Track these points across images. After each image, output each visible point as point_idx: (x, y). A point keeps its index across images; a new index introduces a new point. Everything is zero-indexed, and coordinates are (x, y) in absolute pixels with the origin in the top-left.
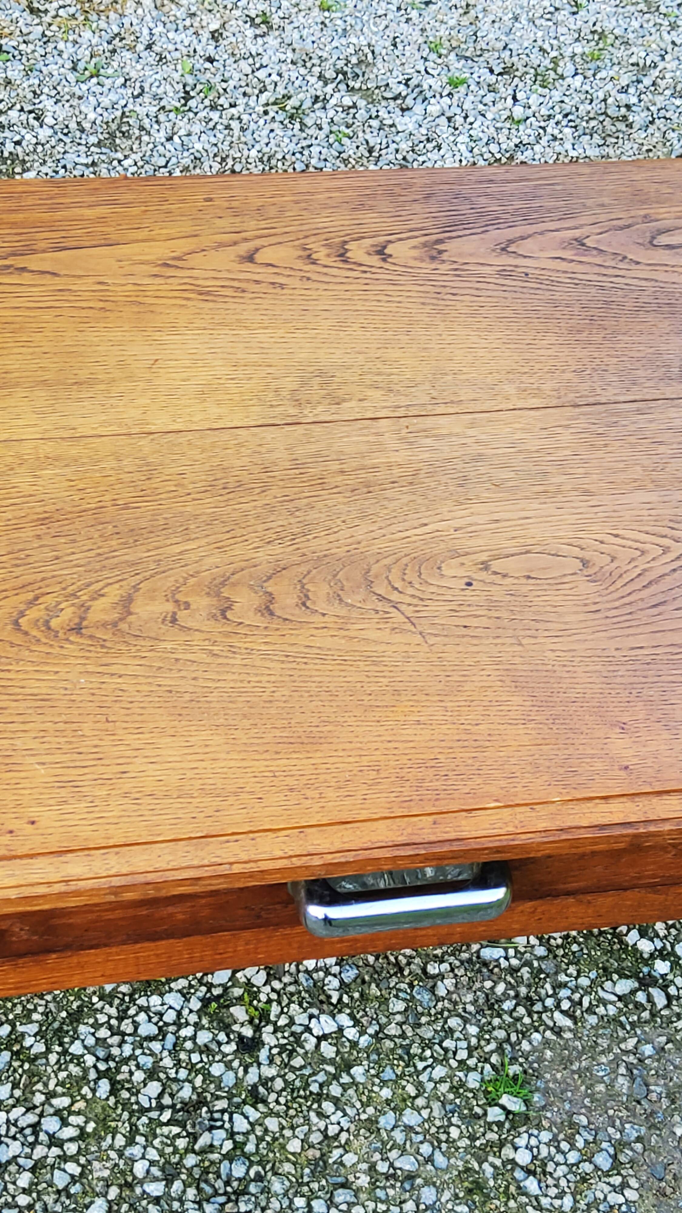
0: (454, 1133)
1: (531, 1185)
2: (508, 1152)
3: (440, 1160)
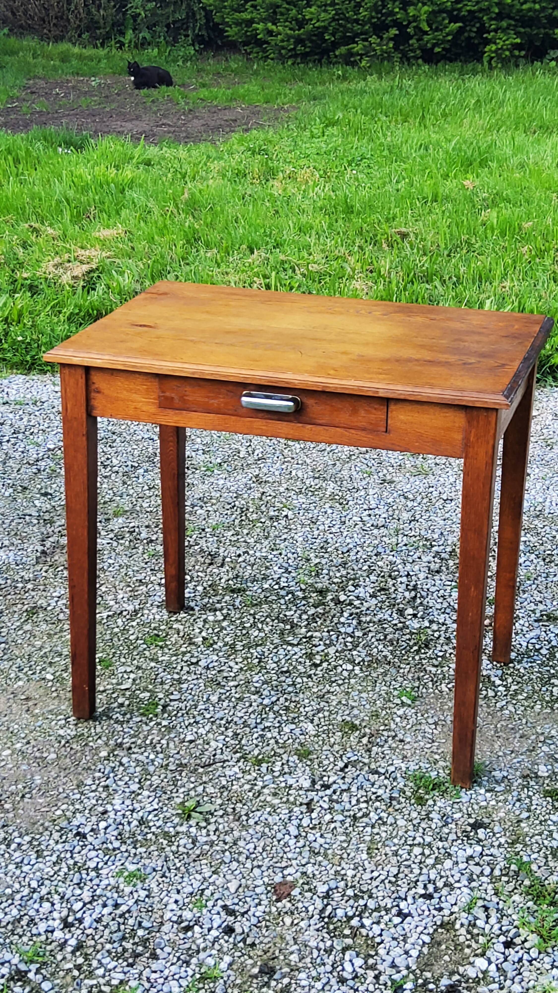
0: (378, 702)
1: (398, 720)
2: (395, 710)
3: (368, 706)
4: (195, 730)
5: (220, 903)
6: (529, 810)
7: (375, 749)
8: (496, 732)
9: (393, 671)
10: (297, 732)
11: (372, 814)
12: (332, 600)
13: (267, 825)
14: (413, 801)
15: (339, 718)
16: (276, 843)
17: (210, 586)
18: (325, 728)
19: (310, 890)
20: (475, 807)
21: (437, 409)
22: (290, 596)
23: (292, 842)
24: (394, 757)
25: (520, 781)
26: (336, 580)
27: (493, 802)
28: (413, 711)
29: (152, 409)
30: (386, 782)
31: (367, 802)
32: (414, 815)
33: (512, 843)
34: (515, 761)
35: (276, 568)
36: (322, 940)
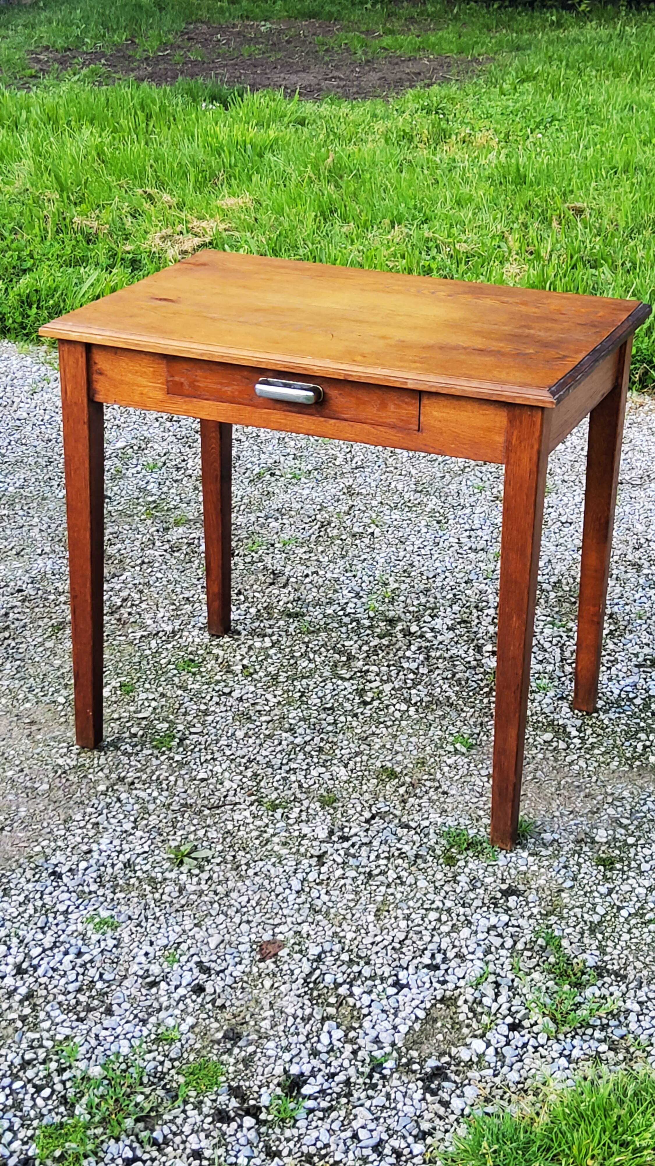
3: (415, 752)
4: (210, 767)
5: (196, 959)
6: (575, 879)
7: (411, 800)
8: (558, 789)
9: (454, 714)
10: (327, 776)
11: (390, 873)
12: (401, 631)
13: (268, 877)
14: (441, 861)
15: (379, 764)
16: (273, 897)
17: (265, 608)
18: (360, 773)
19: (301, 951)
20: (513, 871)
21: (476, 405)
22: (354, 624)
23: (291, 898)
24: (431, 811)
25: (572, 845)
26: (411, 609)
27: (535, 868)
28: (466, 760)
29: (160, 395)
30: (416, 838)
31: (388, 858)
32: (439, 876)
33: (546, 915)
34: (572, 823)
35: (345, 592)
36: (301, 1008)
